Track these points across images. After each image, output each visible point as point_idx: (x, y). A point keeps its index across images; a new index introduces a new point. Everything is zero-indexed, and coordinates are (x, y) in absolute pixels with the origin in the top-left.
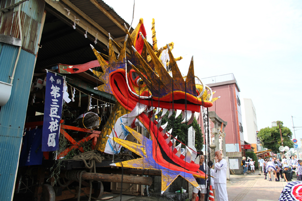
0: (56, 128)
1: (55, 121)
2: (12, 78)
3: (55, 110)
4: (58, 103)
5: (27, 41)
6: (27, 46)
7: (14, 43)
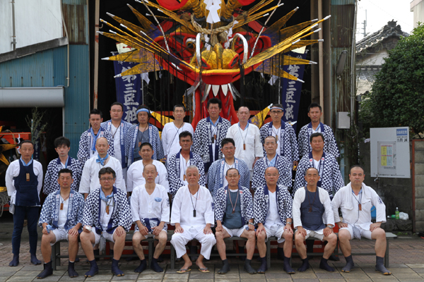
0: (134, 117)
1: (131, 109)
2: (68, 78)
3: (130, 97)
4: (134, 88)
5: (76, 34)
6: (76, 40)
7: (61, 44)
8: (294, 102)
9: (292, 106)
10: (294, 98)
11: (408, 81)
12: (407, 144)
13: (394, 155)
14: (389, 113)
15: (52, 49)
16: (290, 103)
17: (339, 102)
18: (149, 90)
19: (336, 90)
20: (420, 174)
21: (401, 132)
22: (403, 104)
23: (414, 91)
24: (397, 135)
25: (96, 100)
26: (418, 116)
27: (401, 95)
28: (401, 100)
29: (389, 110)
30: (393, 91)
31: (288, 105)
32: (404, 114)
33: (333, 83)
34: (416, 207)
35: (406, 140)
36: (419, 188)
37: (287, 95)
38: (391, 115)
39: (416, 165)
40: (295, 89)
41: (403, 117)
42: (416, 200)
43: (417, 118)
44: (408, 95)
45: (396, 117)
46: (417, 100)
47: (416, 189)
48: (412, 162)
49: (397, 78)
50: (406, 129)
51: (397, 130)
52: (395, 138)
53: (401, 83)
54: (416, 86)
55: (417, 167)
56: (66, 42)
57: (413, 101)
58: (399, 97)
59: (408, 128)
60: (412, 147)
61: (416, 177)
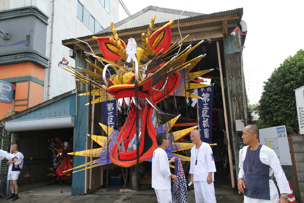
2: (76, 111)
3: (110, 120)
4: (113, 114)
5: (81, 87)
6: (81, 90)
7: (73, 93)
8: (208, 116)
9: (207, 119)
10: (208, 114)
11: (280, 93)
12: (286, 139)
13: (278, 148)
14: (270, 117)
15: (69, 96)
16: (206, 118)
17: (237, 114)
18: (121, 115)
19: (234, 106)
20: (300, 162)
21: (280, 130)
22: (279, 108)
23: (286, 99)
24: (278, 132)
25: (93, 122)
26: (292, 117)
27: (276, 103)
28: (277, 106)
29: (270, 115)
30: (270, 101)
31: (204, 119)
32: (281, 116)
33: (232, 102)
34: (300, 189)
35: (284, 136)
36: (300, 173)
37: (203, 113)
38: (272, 118)
39: (295, 154)
40: (208, 109)
41: (280, 118)
42: (300, 184)
43: (292, 119)
44: (282, 102)
45: (275, 119)
46: (289, 105)
47: (298, 174)
48: (292, 152)
49: (273, 92)
50: (284, 127)
51: (277, 129)
52: (276, 135)
53: (276, 94)
54: (288, 95)
55: (296, 156)
56: (76, 92)
57: (287, 106)
58: (276, 105)
59: (284, 126)
60: (290, 141)
61: (296, 164)
